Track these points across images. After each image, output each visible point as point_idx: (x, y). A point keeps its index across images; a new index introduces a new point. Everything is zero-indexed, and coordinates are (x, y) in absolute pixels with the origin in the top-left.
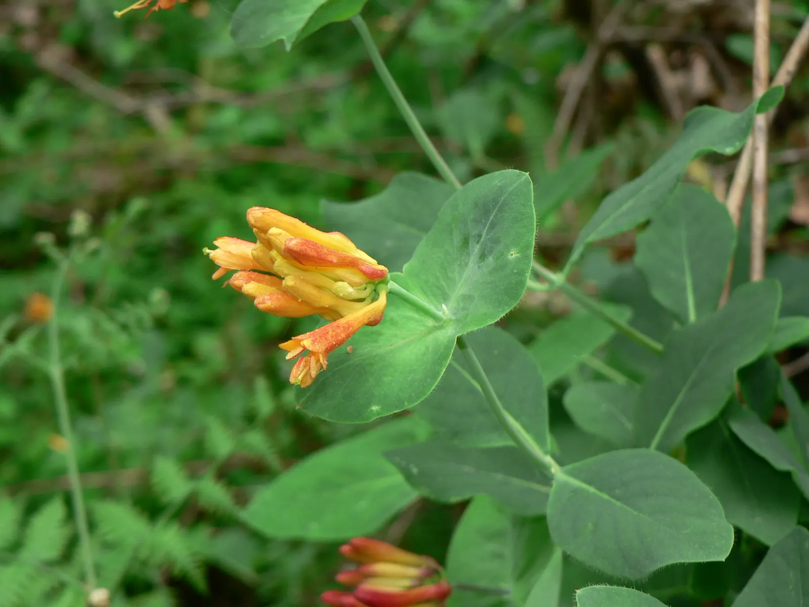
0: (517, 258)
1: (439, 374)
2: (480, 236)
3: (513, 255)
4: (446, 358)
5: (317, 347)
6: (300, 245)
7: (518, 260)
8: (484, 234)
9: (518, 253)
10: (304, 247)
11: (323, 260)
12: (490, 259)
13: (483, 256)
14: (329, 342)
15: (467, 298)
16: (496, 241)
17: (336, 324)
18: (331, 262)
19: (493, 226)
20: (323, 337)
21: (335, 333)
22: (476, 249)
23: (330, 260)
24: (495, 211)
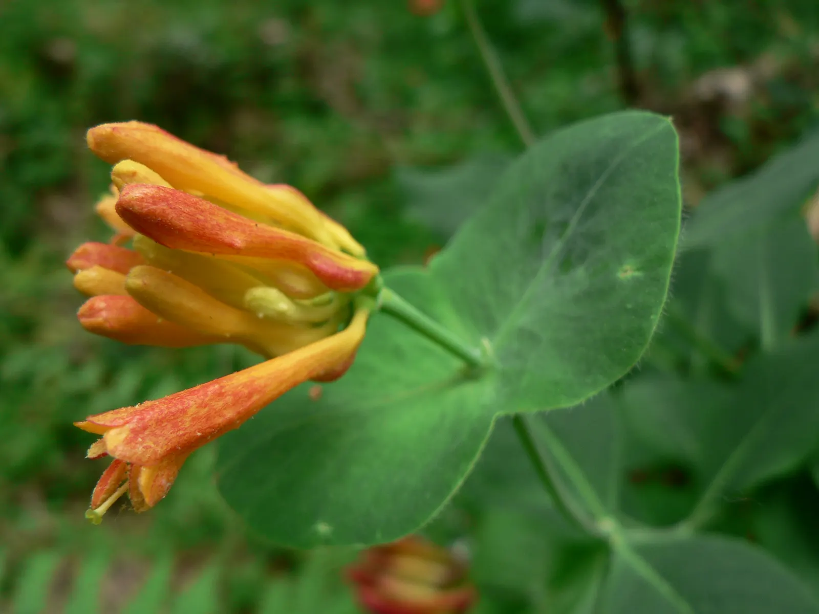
0: (636, 280)
1: (449, 487)
2: (564, 225)
3: (628, 272)
4: (468, 456)
5: (140, 449)
6: (151, 201)
7: (637, 284)
8: (574, 222)
9: (638, 270)
10: (162, 206)
11: (209, 239)
12: (580, 273)
13: (566, 263)
14: (181, 432)
15: (527, 336)
16: (596, 239)
17: (217, 386)
18: (231, 246)
19: (592, 210)
20: (168, 421)
21: (206, 409)
22: (556, 247)
23: (227, 240)
24: (599, 183)
